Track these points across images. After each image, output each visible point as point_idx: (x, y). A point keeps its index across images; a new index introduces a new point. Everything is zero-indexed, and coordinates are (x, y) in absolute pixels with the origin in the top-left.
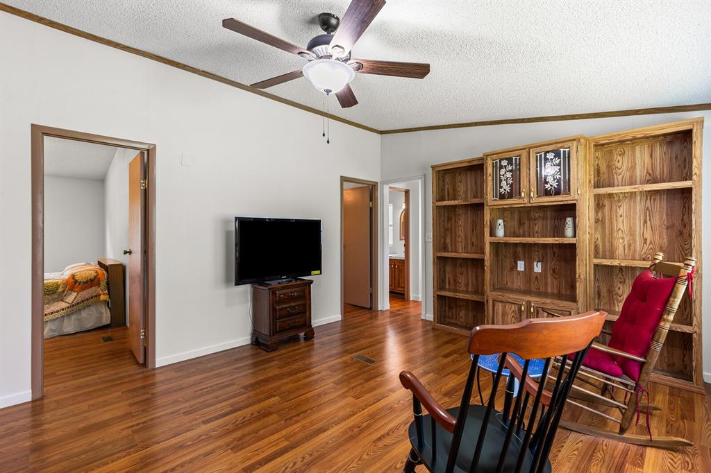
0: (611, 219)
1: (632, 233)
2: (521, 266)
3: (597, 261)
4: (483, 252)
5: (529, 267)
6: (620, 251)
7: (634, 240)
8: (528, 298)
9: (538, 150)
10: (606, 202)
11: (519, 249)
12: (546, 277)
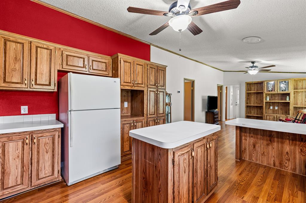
0: (297, 96)
1: (302, 100)
2: (271, 108)
3: (294, 106)
4: (263, 104)
5: (274, 108)
6: (299, 104)
7: (303, 101)
8: (277, 115)
9: (280, 81)
10: (296, 93)
11: (271, 104)
12: (279, 110)
